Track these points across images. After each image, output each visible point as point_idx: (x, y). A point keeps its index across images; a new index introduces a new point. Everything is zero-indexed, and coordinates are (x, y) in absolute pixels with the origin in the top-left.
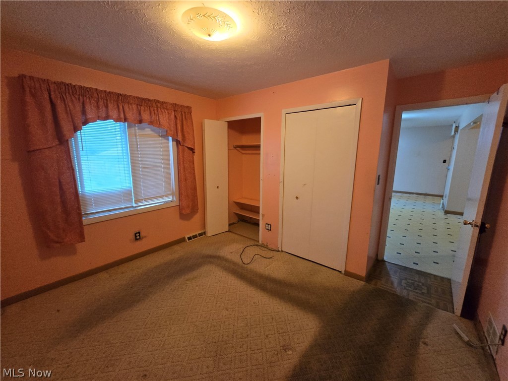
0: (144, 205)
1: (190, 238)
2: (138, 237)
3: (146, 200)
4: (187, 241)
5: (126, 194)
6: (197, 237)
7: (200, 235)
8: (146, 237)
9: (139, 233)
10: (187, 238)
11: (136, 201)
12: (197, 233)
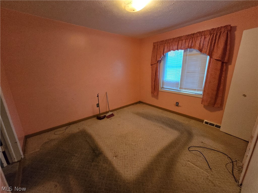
0: (184, 91)
1: (206, 123)
2: (177, 105)
3: (185, 89)
4: (204, 123)
5: (177, 84)
6: (213, 126)
7: (217, 126)
8: (181, 106)
9: (178, 103)
10: (204, 122)
11: (180, 88)
12: (215, 124)
